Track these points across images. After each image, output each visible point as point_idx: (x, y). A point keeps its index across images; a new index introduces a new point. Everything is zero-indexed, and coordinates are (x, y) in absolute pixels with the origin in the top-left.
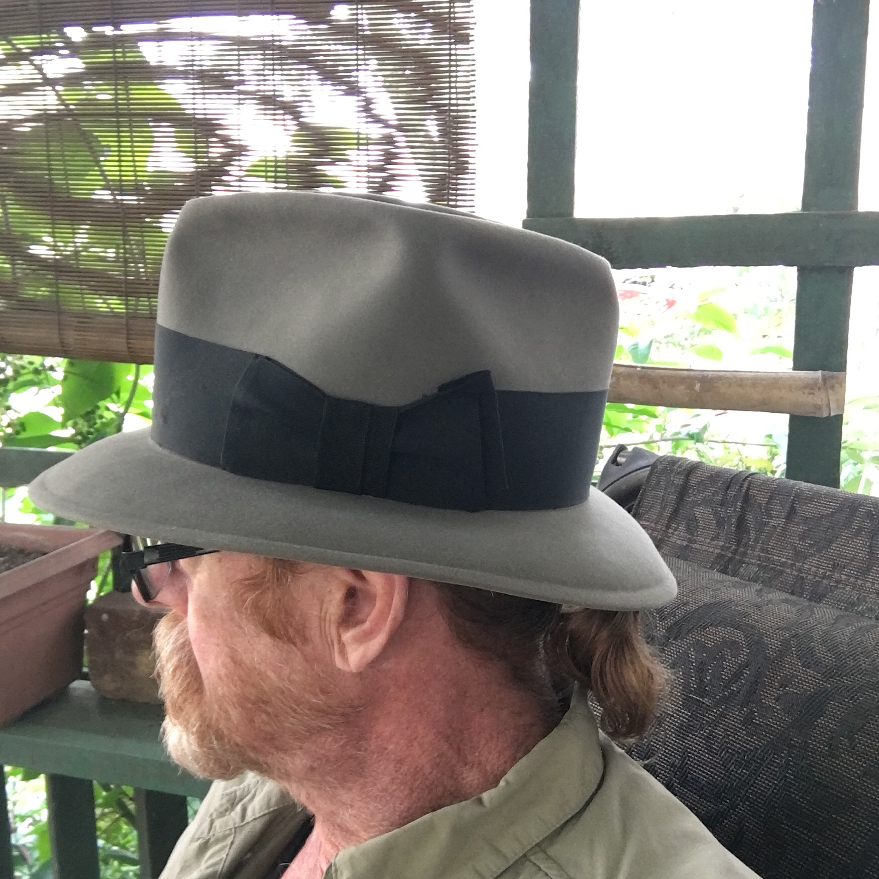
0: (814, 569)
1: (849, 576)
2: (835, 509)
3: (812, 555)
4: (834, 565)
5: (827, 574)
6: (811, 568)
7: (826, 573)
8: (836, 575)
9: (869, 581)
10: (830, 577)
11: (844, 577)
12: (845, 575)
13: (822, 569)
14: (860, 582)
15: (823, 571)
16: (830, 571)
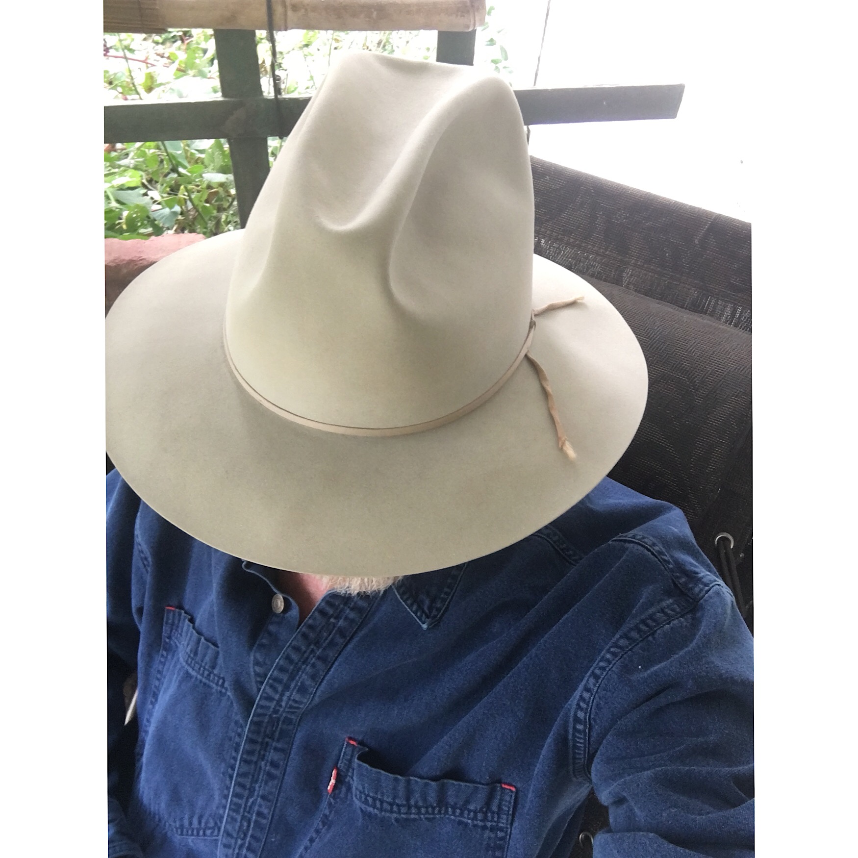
0: (548, 232)
1: (575, 239)
2: (562, 185)
3: (548, 221)
4: (564, 231)
5: (559, 237)
6: (546, 231)
7: (559, 235)
8: (566, 238)
9: (590, 244)
10: (561, 240)
11: (572, 240)
12: (572, 238)
13: (555, 232)
14: (583, 245)
15: (556, 234)
16: (561, 235)
